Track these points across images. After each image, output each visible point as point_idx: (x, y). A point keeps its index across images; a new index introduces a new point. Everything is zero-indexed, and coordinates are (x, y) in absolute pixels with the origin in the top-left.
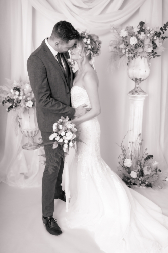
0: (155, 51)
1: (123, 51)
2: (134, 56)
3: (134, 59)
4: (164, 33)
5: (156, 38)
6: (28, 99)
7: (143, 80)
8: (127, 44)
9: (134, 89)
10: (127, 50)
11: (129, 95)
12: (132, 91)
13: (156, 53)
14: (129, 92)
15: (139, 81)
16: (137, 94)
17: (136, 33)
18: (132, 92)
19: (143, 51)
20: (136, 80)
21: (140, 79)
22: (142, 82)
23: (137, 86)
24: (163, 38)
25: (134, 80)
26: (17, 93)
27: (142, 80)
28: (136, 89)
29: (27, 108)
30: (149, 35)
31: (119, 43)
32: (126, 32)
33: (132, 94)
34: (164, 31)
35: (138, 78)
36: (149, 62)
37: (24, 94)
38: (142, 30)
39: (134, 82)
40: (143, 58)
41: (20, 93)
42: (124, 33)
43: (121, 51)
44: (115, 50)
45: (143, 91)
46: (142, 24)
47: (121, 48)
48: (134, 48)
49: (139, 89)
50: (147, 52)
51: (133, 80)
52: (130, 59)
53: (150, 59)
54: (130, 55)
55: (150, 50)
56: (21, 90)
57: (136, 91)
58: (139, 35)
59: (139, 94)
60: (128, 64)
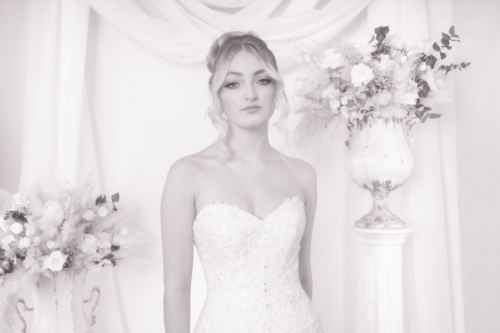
0: (426, 102)
1: (335, 105)
2: (365, 119)
3: (366, 127)
4: (443, 56)
5: (424, 66)
6: (51, 245)
7: (396, 187)
8: (343, 86)
9: (371, 214)
10: (344, 101)
11: (357, 230)
12: (364, 219)
13: (426, 109)
14: (357, 222)
15: (382, 189)
16: (382, 226)
17: (368, 58)
18: (366, 222)
19: (391, 103)
20: (375, 187)
21: (388, 182)
22: (392, 192)
23: (380, 203)
24: (443, 67)
25: (370, 186)
26: (17, 227)
27: (392, 184)
28: (378, 213)
29: (47, 274)
30: (403, 59)
31: (320, 87)
32: (338, 55)
33: (367, 226)
34: (444, 50)
35: (382, 180)
36: (407, 134)
37: (40, 232)
38: (382, 50)
39: (367, 193)
40: (391, 123)
41: (25, 229)
42: (333, 59)
43: (328, 107)
44: (309, 103)
45: (396, 219)
46: (382, 32)
47: (328, 100)
48: (364, 96)
49: (384, 211)
50: (402, 106)
51: (365, 187)
52: (354, 130)
53: (411, 126)
54: (354, 115)
55: (411, 99)
56: (29, 218)
57: (378, 220)
58: (376, 62)
59: (386, 227)
60: (347, 143)
